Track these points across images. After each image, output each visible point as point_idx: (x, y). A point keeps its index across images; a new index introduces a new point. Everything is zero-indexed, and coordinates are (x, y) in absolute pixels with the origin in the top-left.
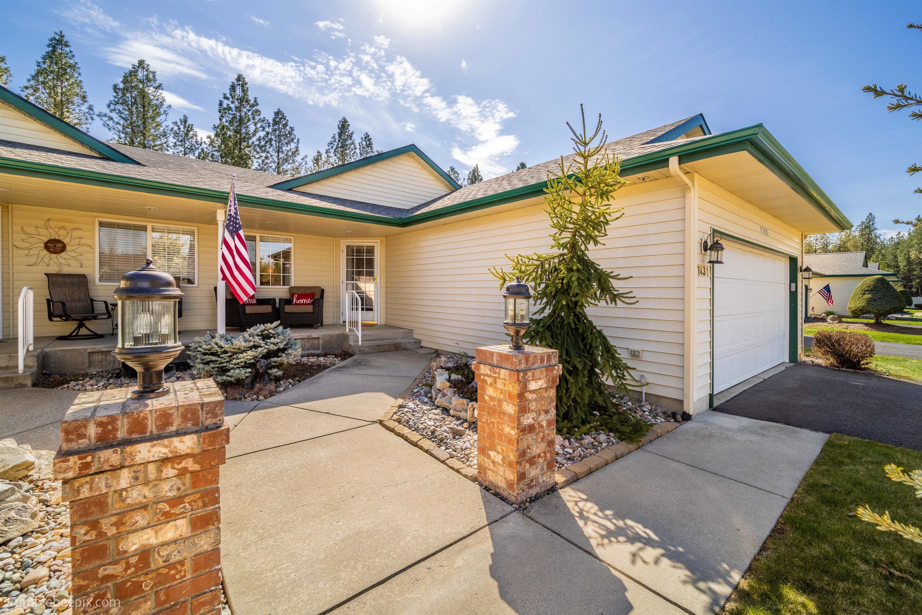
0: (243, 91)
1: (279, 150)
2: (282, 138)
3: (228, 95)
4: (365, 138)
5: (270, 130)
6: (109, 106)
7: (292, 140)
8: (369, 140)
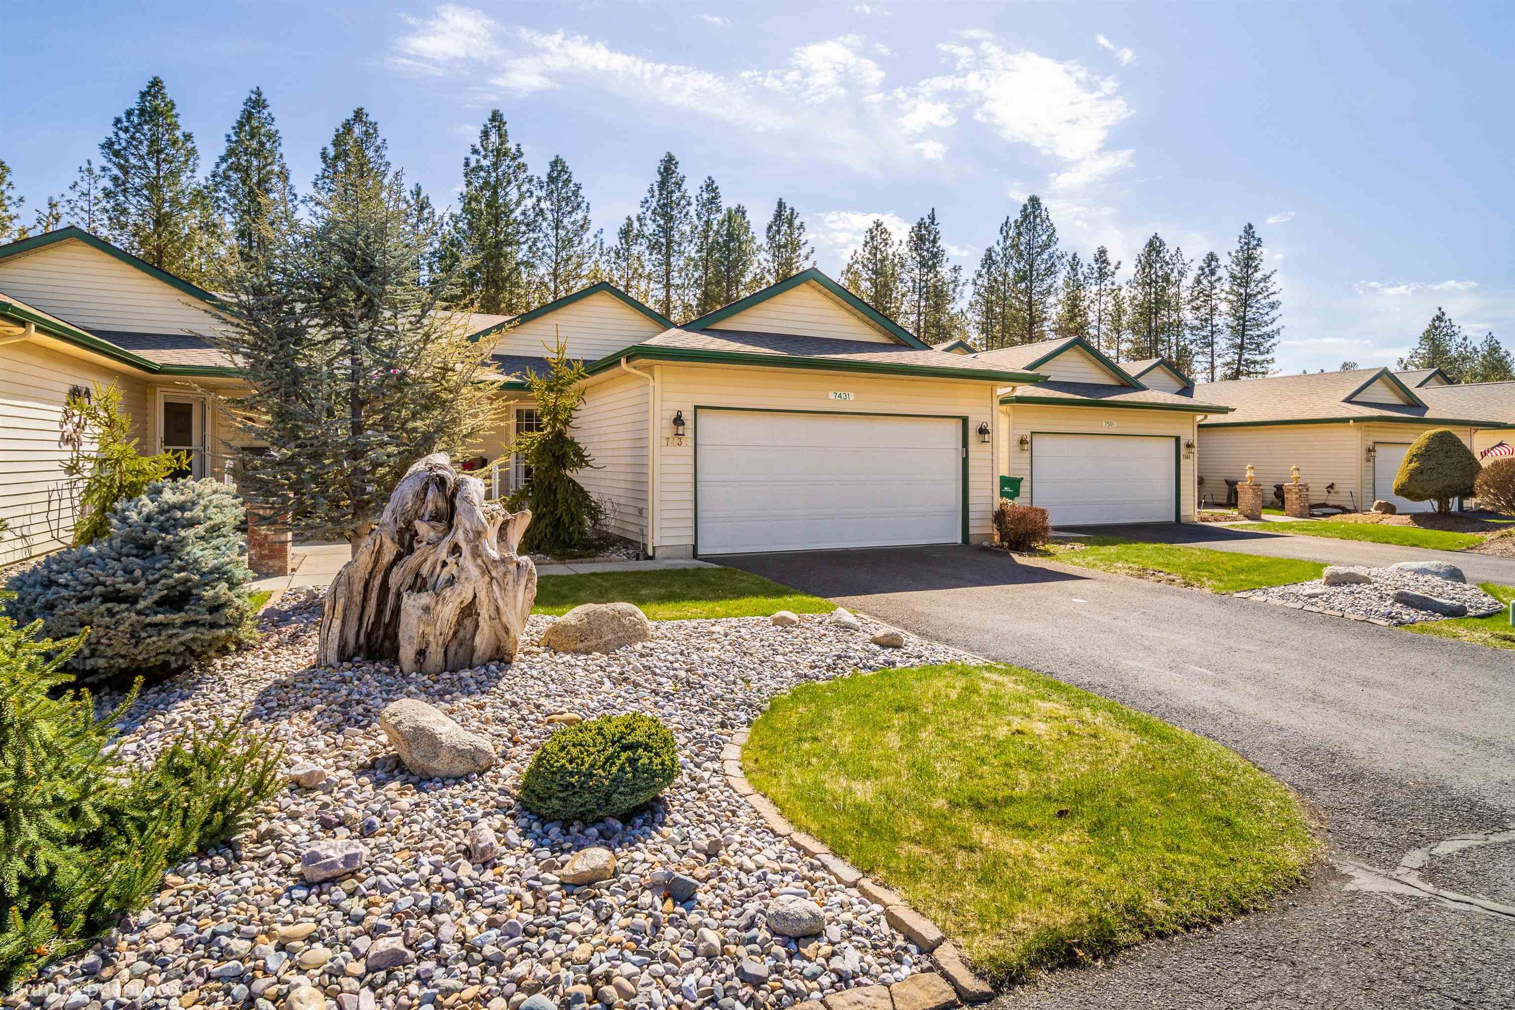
0: (500, 136)
1: (558, 225)
2: (563, 204)
3: (478, 146)
4: (708, 186)
5: (542, 193)
6: (315, 184)
7: (579, 205)
8: (714, 190)
